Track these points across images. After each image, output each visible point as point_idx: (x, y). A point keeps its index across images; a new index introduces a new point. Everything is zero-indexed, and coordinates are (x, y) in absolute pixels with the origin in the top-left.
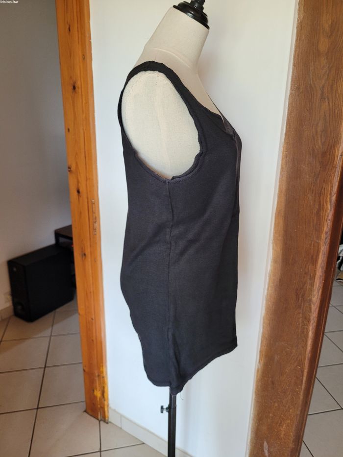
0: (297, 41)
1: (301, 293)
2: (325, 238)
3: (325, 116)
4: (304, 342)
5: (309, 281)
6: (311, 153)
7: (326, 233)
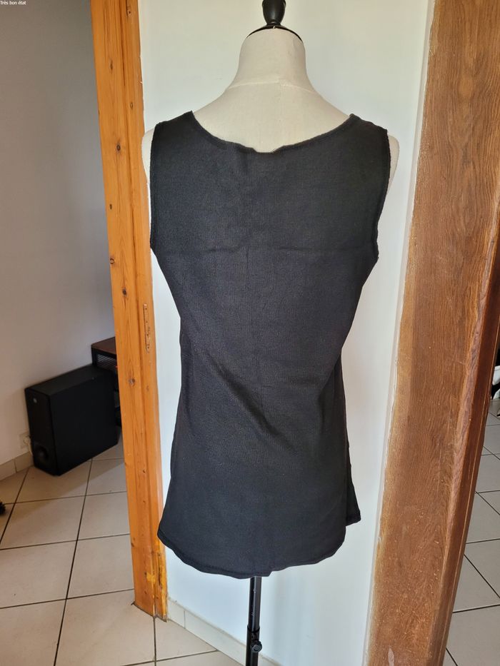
1: (438, 436)
2: (471, 358)
6: (451, 238)
7: (473, 351)
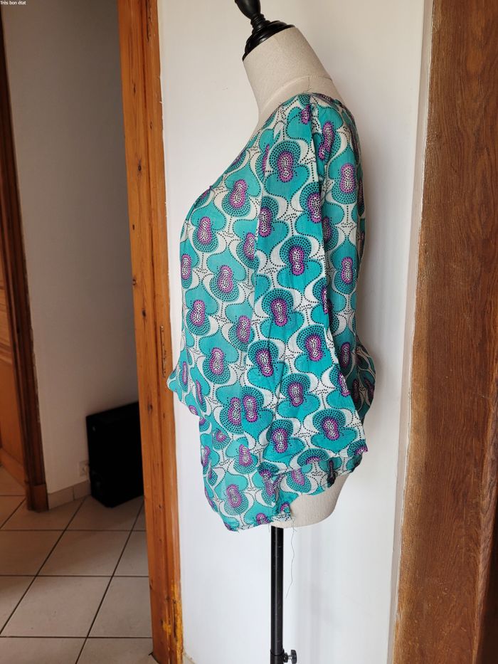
0: (433, 61)
1: (461, 489)
3: (484, 177)
4: (470, 582)
5: (473, 470)
6: (465, 242)
